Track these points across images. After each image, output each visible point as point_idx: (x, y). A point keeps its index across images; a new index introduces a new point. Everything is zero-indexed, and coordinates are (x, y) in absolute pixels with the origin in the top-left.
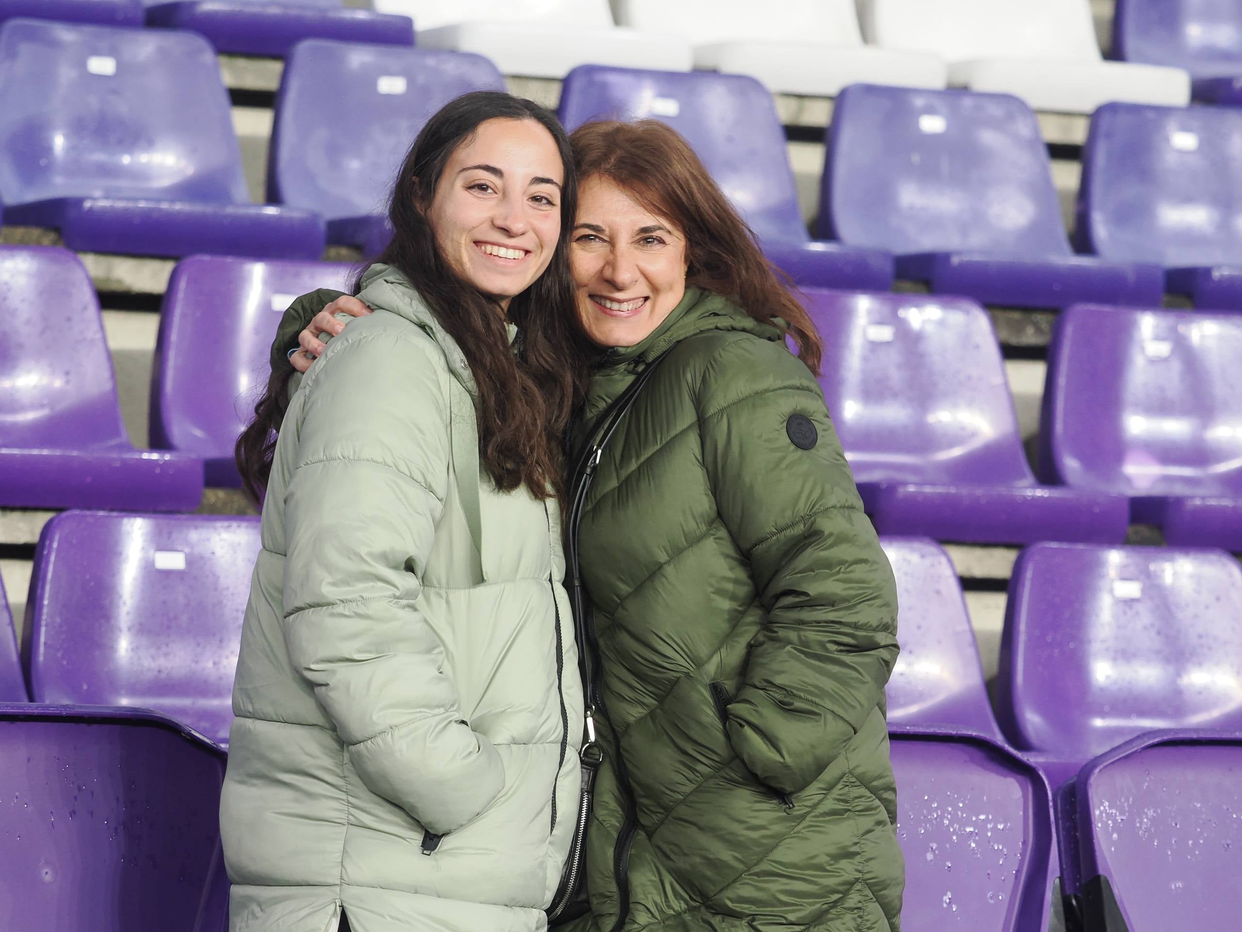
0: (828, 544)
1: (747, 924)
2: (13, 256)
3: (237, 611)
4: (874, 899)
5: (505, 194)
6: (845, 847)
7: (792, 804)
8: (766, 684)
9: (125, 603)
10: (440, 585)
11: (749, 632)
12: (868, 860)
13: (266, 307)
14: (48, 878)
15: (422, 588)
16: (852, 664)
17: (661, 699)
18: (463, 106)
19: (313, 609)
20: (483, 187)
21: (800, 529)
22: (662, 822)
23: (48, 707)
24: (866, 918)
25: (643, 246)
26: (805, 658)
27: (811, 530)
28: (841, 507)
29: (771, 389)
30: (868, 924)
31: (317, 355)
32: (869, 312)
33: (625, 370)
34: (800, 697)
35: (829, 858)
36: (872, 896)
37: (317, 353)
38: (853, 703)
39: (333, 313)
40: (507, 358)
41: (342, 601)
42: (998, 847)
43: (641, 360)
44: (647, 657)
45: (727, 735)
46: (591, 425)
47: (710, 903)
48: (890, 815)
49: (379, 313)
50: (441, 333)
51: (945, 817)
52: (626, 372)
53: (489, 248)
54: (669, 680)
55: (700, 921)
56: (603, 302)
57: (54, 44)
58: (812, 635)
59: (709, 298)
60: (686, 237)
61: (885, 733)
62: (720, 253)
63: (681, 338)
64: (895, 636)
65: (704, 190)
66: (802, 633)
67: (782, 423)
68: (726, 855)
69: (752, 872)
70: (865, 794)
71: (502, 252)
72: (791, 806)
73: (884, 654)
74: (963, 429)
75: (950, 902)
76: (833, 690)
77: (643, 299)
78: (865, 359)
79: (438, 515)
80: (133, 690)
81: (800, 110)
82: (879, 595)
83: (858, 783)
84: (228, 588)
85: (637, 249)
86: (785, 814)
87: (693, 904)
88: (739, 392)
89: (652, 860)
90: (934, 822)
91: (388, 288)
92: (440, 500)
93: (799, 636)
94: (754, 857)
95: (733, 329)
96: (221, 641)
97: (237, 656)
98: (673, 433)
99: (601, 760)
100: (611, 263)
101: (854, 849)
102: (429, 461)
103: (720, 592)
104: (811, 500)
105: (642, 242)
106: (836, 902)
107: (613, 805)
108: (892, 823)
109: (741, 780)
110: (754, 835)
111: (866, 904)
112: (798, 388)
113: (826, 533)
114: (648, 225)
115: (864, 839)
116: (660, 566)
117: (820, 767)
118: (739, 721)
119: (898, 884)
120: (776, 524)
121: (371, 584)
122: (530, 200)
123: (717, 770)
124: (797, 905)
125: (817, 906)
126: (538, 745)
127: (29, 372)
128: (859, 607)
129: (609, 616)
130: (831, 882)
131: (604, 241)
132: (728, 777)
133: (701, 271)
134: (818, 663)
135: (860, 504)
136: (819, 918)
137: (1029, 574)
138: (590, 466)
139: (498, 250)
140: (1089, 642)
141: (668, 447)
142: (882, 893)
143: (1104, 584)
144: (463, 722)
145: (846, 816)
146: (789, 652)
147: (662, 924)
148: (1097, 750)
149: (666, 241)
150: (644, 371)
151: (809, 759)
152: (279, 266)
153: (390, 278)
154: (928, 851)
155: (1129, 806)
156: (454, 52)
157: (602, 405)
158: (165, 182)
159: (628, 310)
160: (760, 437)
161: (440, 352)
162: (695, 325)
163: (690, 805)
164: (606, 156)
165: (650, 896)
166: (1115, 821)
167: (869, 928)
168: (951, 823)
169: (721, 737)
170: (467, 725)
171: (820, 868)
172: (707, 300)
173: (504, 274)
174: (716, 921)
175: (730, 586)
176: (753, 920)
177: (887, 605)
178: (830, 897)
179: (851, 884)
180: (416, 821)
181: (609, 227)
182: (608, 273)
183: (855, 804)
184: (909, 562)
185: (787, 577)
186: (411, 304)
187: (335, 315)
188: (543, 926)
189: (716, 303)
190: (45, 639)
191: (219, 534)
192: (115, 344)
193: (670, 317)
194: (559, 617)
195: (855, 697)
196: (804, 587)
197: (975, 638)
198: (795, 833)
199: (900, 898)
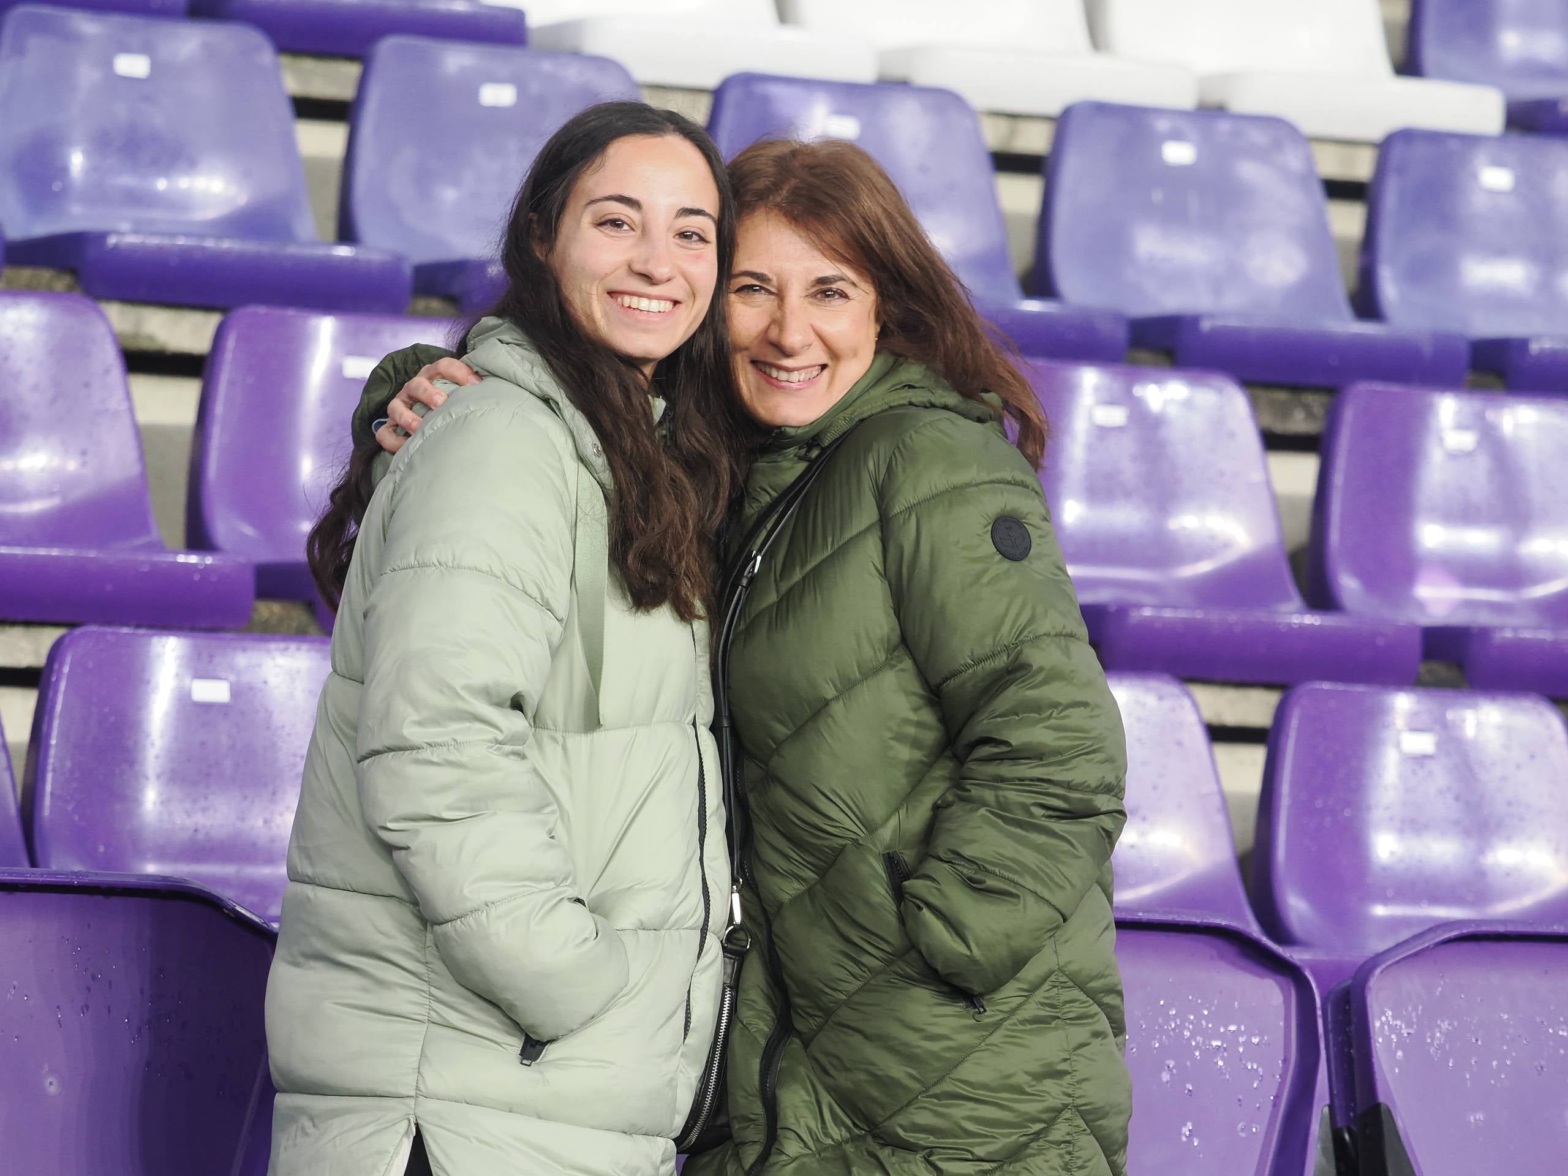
0: (1036, 682)
1: (923, 1159)
2: (18, 304)
3: (295, 755)
4: (1089, 1131)
5: (645, 231)
6: (1050, 1064)
7: (983, 1007)
8: (952, 856)
9: (153, 744)
10: (555, 727)
11: (936, 790)
12: (1080, 1082)
13: (336, 374)
14: (53, 1090)
15: (533, 729)
16: (1062, 833)
17: (822, 872)
18: (590, 121)
19: (393, 753)
20: (616, 223)
21: (1002, 661)
22: (820, 1028)
23: (55, 874)
24: (1076, 1154)
25: (820, 300)
26: (1002, 824)
27: (1017, 663)
28: (1056, 635)
29: (974, 483)
30: (1080, 1163)
31: (411, 432)
32: (1097, 389)
33: (795, 456)
34: (995, 874)
35: (1029, 1078)
36: (1085, 1127)
37: (411, 429)
38: (1061, 883)
39: (431, 379)
40: (652, 442)
41: (430, 745)
42: (1252, 1066)
43: (815, 443)
44: (805, 818)
45: (902, 919)
46: (751, 524)
47: (878, 1131)
48: (1113, 1025)
49: (491, 382)
50: (568, 409)
51: (1185, 1028)
52: (796, 458)
53: (627, 300)
54: (831, 848)
55: (865, 1153)
56: (768, 370)
57: (72, 38)
58: (1013, 796)
59: (903, 366)
60: (876, 290)
61: (1110, 918)
62: (921, 311)
63: (866, 415)
64: (1122, 799)
65: (899, 231)
66: (1001, 793)
67: (986, 527)
68: (897, 1070)
69: (930, 1093)
70: (1081, 998)
71: (644, 304)
72: (982, 1010)
73: (1107, 822)
74: (1213, 537)
75: (1190, 1135)
76: (1036, 865)
77: (820, 367)
78: (1090, 448)
79: (556, 639)
80: (162, 854)
81: (1013, 133)
82: (1101, 747)
83: (1071, 984)
84: (283, 727)
85: (811, 304)
86: (973, 1021)
87: (856, 1131)
88: (933, 488)
89: (808, 1076)
90: (1172, 1033)
91: (503, 350)
92: (560, 620)
93: (997, 797)
94: (934, 1075)
95: (933, 406)
96: (274, 793)
97: (293, 812)
98: (848, 535)
99: (748, 947)
100: (778, 322)
101: (1063, 1066)
102: (547, 569)
103: (900, 738)
104: (1018, 625)
105: (819, 296)
106: (1037, 1135)
107: (762, 1004)
108: (1116, 1036)
109: (916, 975)
110: (934, 1046)
111: (1077, 1137)
112: (1009, 483)
113: (1035, 667)
114: (827, 275)
115: (1075, 1055)
116: (826, 703)
117: (1018, 962)
118: (918, 902)
119: (1121, 1113)
120: (972, 653)
121: (468, 724)
122: (677, 237)
123: (888, 963)
124: (987, 1136)
125: (1014, 1138)
126: (672, 931)
127: (36, 450)
128: (1074, 762)
129: (763, 766)
130: (1031, 1108)
131: (771, 293)
132: (902, 972)
133: (896, 333)
134: (1019, 831)
135: (1083, 631)
136: (1015, 1154)
137: (1294, 723)
138: (746, 577)
139: (639, 301)
140: (1369, 808)
141: (841, 552)
142: (1099, 1123)
143: (1388, 735)
144: (579, 901)
145: (1053, 1024)
146: (982, 816)
147: (817, 1156)
148: (1378, 945)
149: (849, 295)
150: (819, 457)
151: (1002, 951)
152: (354, 321)
153: (506, 338)
154: (1164, 1069)
155: (1417, 1016)
156: (576, 54)
157: (765, 499)
158: (211, 213)
159: (799, 381)
160: (958, 543)
161: (567, 433)
162: (883, 399)
163: (855, 1007)
164: (776, 187)
165: (802, 1121)
166: (1399, 1035)
167: (1080, 1168)
168: (1193, 1036)
169: (893, 920)
170: (584, 905)
171: (1019, 1090)
172: (901, 368)
173: (646, 331)
174: (884, 1154)
175: (911, 730)
176: (931, 1154)
177: (1110, 760)
178: (1031, 1128)
179: (1059, 1110)
180: (514, 1023)
181: (776, 275)
182: (773, 334)
183: (1066, 1010)
184: (1144, 705)
185: (985, 722)
186: (532, 371)
187: (435, 381)
188: (670, 1159)
189: (913, 372)
190: (52, 789)
191: (274, 659)
192: (143, 417)
193: (852, 391)
194: (703, 771)
195: (1062, 874)
196: (1004, 735)
197: (1225, 802)
198: (986, 1045)
199: (1125, 1129)
